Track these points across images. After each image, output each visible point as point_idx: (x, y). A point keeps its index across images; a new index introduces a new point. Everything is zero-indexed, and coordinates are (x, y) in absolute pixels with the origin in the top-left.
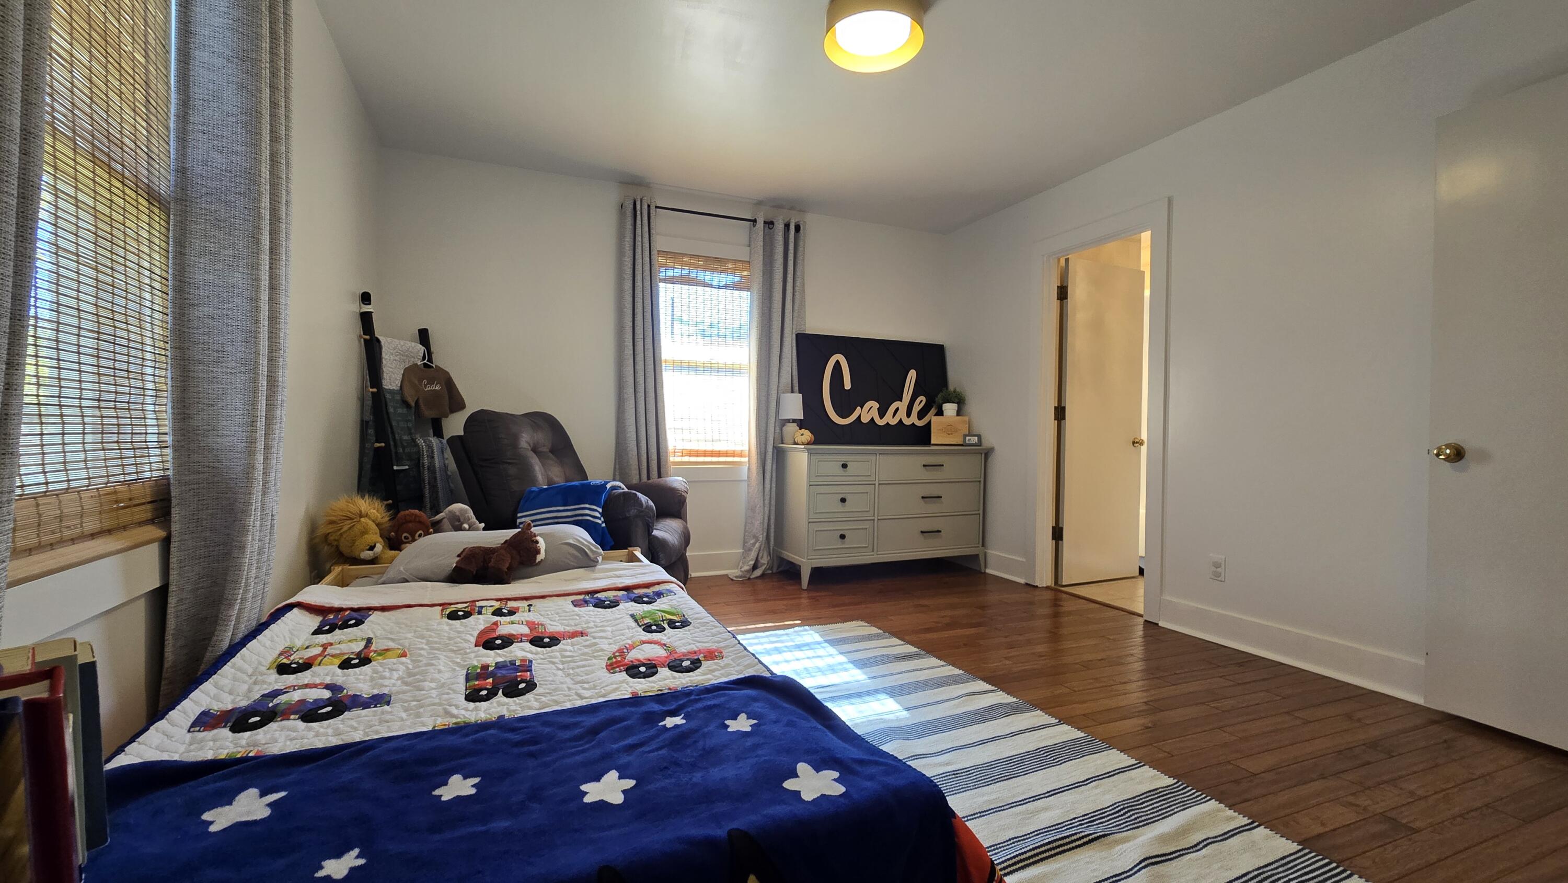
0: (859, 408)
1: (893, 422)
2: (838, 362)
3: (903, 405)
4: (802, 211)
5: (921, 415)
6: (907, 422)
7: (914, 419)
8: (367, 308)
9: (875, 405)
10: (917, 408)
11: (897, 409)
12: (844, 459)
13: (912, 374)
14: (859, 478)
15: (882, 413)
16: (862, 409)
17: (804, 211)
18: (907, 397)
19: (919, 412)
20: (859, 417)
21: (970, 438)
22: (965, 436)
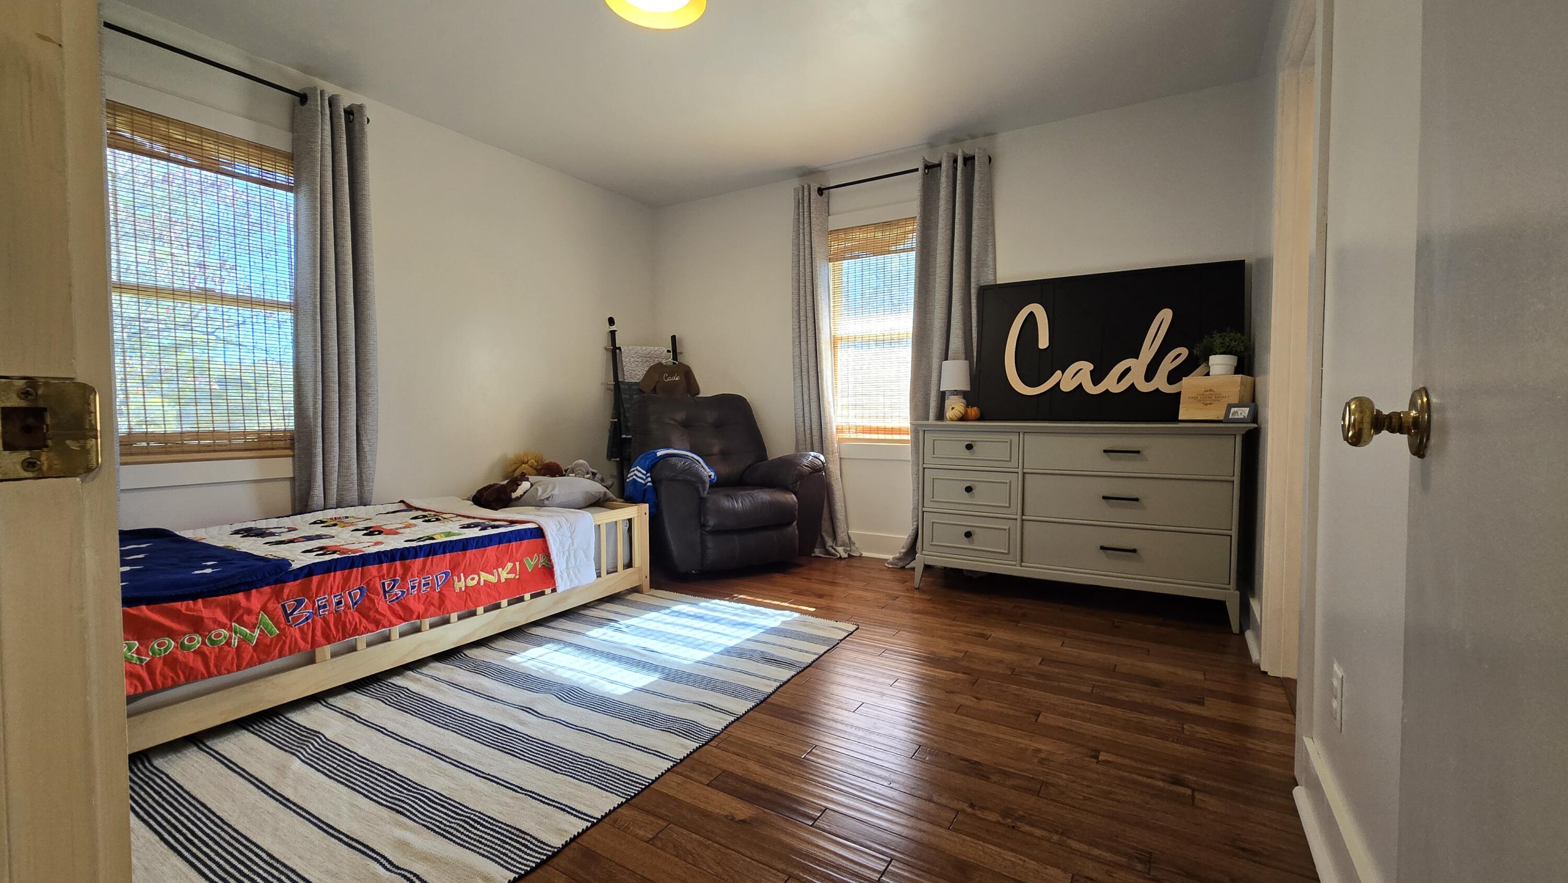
0: (1059, 373)
1: (1117, 389)
2: (1031, 316)
3: (1138, 365)
4: (990, 134)
5: (1175, 376)
6: (1144, 387)
7: (1160, 382)
8: (613, 328)
9: (1087, 366)
10: (1167, 365)
11: (1128, 370)
12: (969, 438)
13: (1165, 316)
14: (991, 464)
15: (1097, 378)
16: (1063, 373)
17: (993, 134)
18: (1148, 352)
19: (1171, 373)
20: (1059, 383)
21: (1236, 409)
22: (1230, 406)
